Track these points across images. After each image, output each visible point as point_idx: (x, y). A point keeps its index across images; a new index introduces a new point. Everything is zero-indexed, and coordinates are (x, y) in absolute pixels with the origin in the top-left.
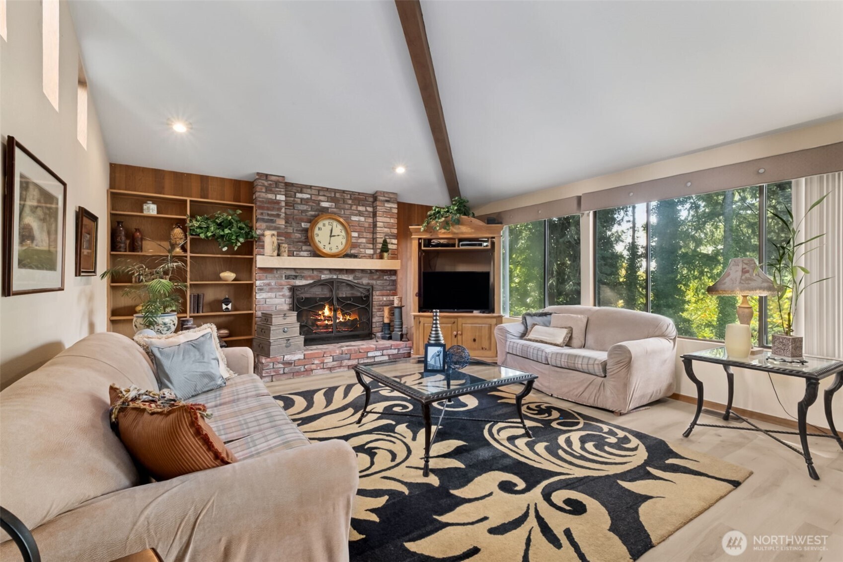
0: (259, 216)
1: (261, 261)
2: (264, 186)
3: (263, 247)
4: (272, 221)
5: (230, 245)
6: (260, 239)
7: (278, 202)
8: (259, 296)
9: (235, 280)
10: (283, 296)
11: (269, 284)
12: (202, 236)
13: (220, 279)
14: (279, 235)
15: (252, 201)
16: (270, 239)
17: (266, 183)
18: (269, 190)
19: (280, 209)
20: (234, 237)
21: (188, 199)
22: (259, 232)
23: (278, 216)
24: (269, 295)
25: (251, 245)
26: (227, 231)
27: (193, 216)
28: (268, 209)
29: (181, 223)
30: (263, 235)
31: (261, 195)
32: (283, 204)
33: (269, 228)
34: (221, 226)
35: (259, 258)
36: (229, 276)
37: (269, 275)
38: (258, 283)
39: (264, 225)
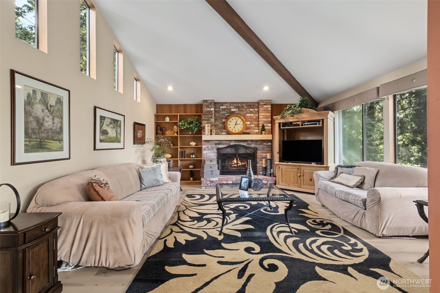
0: (204, 119)
1: (204, 137)
2: (205, 105)
3: (205, 131)
4: (209, 120)
5: (192, 131)
6: (204, 128)
7: (211, 112)
8: (204, 152)
9: (196, 145)
10: (214, 152)
11: (208, 147)
12: (182, 128)
13: (190, 145)
14: (211, 126)
15: (202, 112)
16: (207, 128)
17: (206, 104)
18: (208, 107)
19: (212, 115)
20: (193, 128)
21: (178, 114)
22: (203, 125)
23: (211, 117)
24: (208, 152)
25: (200, 131)
26: (191, 126)
27: (180, 121)
28: (207, 115)
29: (176, 124)
30: (205, 126)
31: (205, 109)
32: (213, 112)
33: (207, 123)
34: (189, 124)
35: (203, 136)
36: (193, 144)
37: (208, 143)
38: (203, 147)
39: (206, 122)
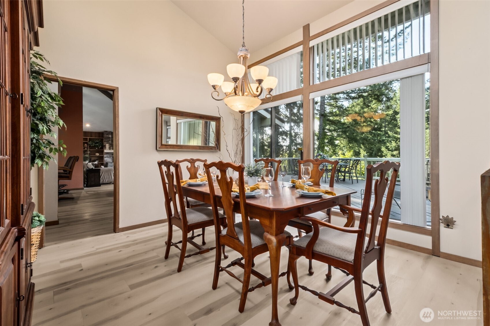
0: (105, 141)
1: (105, 151)
2: (106, 134)
3: (106, 148)
4: (108, 142)
5: (98, 147)
6: (105, 146)
7: (110, 137)
8: (105, 159)
9: (99, 155)
10: (111, 159)
11: (107, 156)
12: (92, 146)
13: (95, 155)
14: (110, 145)
15: (103, 137)
16: (107, 146)
17: (106, 133)
18: (107, 134)
19: (110, 139)
20: (99, 146)
21: (88, 138)
22: (105, 144)
23: (110, 140)
24: (108, 158)
25: (103, 147)
26: (97, 144)
27: (89, 141)
28: (107, 139)
29: (87, 143)
30: (106, 145)
31: (105, 136)
32: (111, 138)
33: (107, 143)
34: (96, 143)
35: (105, 150)
36: (97, 154)
37: (108, 154)
38: (105, 156)
39: (106, 143)
